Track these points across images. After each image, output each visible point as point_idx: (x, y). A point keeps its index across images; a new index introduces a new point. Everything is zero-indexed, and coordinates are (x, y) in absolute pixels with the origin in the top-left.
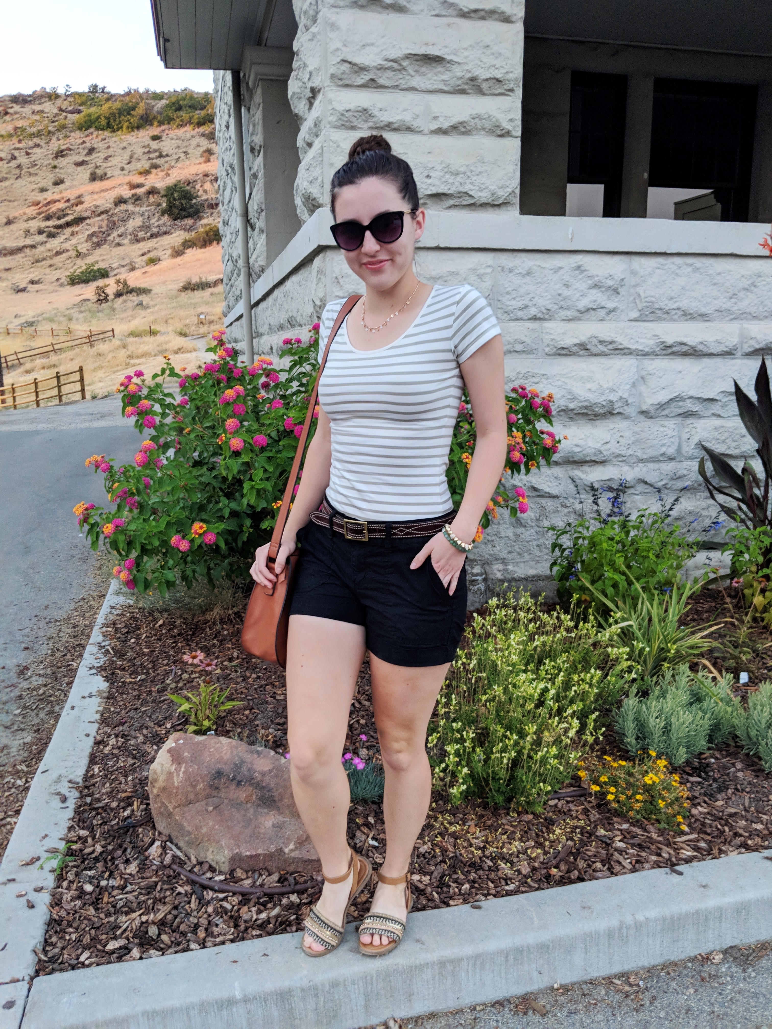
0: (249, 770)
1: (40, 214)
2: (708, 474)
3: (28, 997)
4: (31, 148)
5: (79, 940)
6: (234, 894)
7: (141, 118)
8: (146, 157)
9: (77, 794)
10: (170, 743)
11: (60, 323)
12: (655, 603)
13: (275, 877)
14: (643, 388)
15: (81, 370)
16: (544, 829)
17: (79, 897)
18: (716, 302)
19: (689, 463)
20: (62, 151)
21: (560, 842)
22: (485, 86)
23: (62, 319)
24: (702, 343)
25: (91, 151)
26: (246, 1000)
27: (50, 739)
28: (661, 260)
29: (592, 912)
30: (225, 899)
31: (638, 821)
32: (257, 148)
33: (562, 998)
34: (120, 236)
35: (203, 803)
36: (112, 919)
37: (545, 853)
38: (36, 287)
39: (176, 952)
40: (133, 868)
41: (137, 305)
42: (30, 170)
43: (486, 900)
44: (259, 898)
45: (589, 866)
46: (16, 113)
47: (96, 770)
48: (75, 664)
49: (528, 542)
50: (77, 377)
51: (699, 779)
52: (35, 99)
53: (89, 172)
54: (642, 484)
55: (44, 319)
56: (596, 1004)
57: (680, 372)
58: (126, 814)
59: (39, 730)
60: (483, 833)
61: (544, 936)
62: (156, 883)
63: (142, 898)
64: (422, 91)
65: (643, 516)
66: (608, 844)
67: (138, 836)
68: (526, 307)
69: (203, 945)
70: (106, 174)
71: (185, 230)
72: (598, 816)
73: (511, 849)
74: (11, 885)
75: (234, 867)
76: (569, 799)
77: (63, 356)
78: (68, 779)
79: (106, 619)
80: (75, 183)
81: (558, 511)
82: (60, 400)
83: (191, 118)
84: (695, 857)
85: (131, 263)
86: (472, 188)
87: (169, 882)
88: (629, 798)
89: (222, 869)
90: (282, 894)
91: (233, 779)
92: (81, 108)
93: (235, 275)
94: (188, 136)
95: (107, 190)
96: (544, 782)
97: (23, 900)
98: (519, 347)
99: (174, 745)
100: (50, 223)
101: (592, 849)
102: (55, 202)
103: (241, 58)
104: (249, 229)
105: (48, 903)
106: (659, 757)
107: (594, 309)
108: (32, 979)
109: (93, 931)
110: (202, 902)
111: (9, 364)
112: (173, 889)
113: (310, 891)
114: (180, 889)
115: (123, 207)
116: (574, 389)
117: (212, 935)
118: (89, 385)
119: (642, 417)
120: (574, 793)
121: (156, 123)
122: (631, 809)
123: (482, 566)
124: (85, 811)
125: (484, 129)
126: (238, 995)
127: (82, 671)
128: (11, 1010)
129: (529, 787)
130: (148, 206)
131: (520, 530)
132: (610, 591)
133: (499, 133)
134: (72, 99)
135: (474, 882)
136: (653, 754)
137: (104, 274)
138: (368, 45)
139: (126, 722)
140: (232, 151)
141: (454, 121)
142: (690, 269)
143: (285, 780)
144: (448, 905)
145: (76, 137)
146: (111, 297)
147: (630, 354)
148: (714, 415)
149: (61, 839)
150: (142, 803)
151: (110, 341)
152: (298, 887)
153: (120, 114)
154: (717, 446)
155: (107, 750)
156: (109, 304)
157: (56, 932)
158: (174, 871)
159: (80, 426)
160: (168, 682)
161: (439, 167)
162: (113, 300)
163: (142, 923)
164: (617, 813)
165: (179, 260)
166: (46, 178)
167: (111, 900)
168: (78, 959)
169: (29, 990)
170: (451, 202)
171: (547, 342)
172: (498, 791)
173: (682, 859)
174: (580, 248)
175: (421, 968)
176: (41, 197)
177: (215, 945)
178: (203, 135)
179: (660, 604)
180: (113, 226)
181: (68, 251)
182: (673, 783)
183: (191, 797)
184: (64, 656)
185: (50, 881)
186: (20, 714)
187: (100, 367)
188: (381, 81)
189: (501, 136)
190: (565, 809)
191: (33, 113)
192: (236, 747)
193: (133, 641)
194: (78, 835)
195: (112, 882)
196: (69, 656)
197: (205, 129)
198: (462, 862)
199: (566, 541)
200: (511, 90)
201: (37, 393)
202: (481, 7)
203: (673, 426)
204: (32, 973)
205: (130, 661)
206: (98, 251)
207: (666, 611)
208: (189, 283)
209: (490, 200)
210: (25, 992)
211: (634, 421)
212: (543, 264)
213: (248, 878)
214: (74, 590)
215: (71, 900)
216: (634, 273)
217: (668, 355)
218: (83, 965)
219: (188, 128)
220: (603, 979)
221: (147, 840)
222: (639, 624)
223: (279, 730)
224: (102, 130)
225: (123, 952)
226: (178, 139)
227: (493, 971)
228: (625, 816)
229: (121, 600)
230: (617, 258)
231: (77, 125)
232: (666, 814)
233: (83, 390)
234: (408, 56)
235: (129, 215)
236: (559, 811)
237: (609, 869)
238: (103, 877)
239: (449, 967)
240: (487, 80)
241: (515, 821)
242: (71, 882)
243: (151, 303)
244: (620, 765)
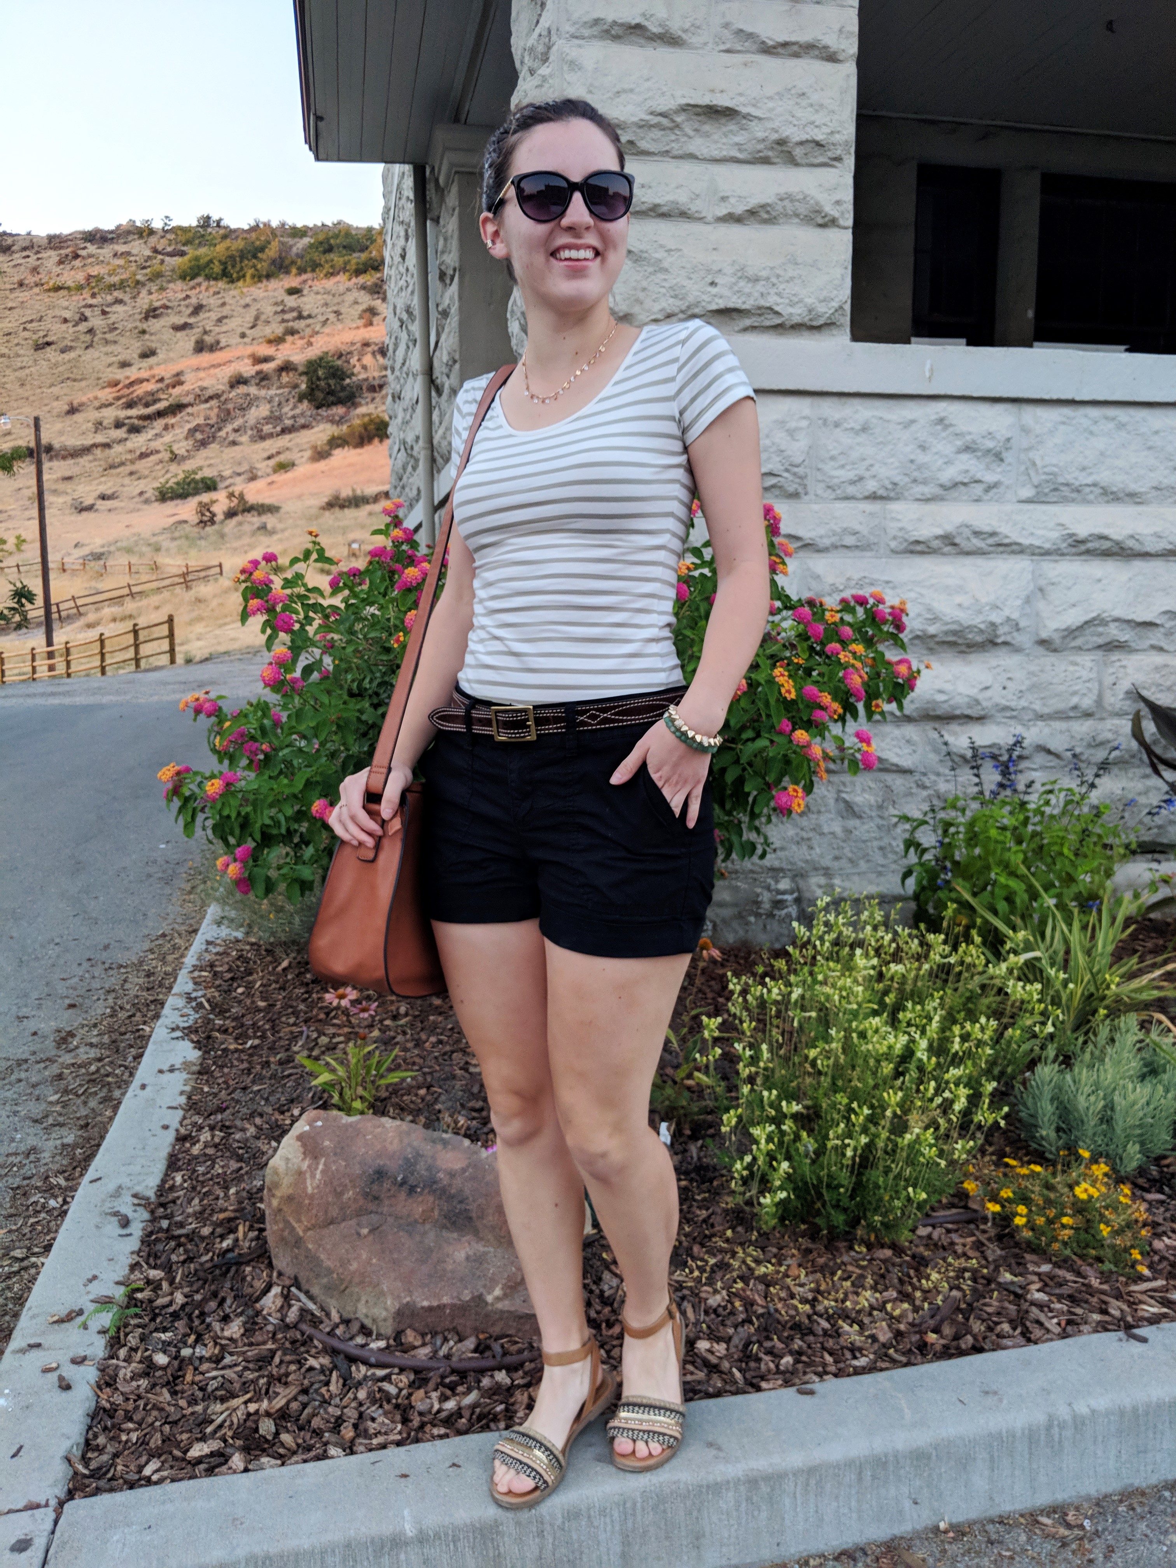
0: (429, 1169)
1: (118, 398)
2: (1148, 738)
3: (53, 1532)
4: (110, 305)
5: (143, 1442)
6: (402, 1370)
7: (273, 262)
8: (279, 318)
9: (146, 1216)
10: (302, 1126)
11: (142, 555)
12: (1076, 925)
13: (470, 1343)
14: (1041, 605)
15: (170, 620)
16: (912, 1272)
17: (146, 1374)
18: (1152, 475)
19: (1116, 721)
20: (155, 309)
21: (939, 1292)
22: (798, 152)
23: (145, 549)
24: (1132, 537)
25: (198, 309)
26: (422, 1539)
27: (102, 1138)
28: (1067, 411)
29: (1001, 1400)
30: (387, 1378)
31: (1065, 1261)
32: (450, 272)
33: (954, 1547)
34: (236, 431)
35: (353, 1222)
36: (199, 1408)
37: (916, 1309)
38: (109, 504)
39: (305, 1461)
40: (235, 1329)
41: (259, 529)
42: (108, 336)
43: (822, 1380)
44: (443, 1377)
45: (990, 1329)
46: (90, 256)
47: (179, 1179)
48: (147, 1029)
49: (864, 842)
50: (164, 630)
51: (1161, 1197)
52: (119, 236)
53: (193, 339)
54: (1043, 754)
55: (119, 549)
56: (1011, 1558)
57: (1099, 581)
58: (225, 1244)
59: (87, 1124)
60: (811, 1278)
61: (922, 1438)
62: (273, 1353)
63: (250, 1376)
64: (704, 159)
65: (1051, 792)
66: (1017, 1295)
67: (244, 1279)
68: (861, 479)
69: (350, 1450)
70: (218, 342)
71: (332, 422)
72: (999, 1252)
73: (858, 1303)
74: (34, 1354)
75: (402, 1327)
76: (950, 1226)
77: (144, 602)
78: (134, 1191)
79: (199, 959)
80: (171, 355)
81: (911, 794)
82: (138, 665)
83: (346, 263)
84: (1165, 1316)
85: (252, 469)
86: (779, 300)
87: (295, 1351)
88: (1050, 1222)
89: (382, 1331)
90: (482, 1371)
91: (404, 1183)
92: (185, 248)
93: (410, 469)
94: (342, 288)
95: (220, 365)
96: (915, 1186)
97: (53, 1377)
98: (850, 540)
99: (307, 1128)
100: (134, 412)
101: (993, 1302)
102: (141, 381)
103: (428, 147)
104: (434, 394)
105: (93, 1382)
106: (1094, 1160)
107: (965, 484)
108: (61, 1504)
109: (167, 1428)
110: (348, 1383)
111: (63, 614)
112: (300, 1363)
113: (528, 1366)
114: (312, 1362)
115: (242, 389)
116: (935, 605)
117: (366, 1435)
118: (182, 644)
119: (1041, 650)
120: (957, 1218)
121: (294, 271)
122: (1055, 1239)
123: (794, 878)
124: (157, 1240)
125: (797, 215)
126: (410, 1530)
127: (160, 1032)
128: (24, 1555)
129: (887, 1198)
130: (279, 388)
131: (852, 823)
132: (1002, 906)
133: (820, 221)
134: (172, 237)
135: (800, 1353)
136: (1086, 1154)
137: (210, 486)
138: (625, 91)
139: (227, 1108)
140: (410, 289)
141: (753, 202)
142: (1111, 425)
143: (487, 1184)
144: (759, 1389)
145: (177, 290)
146: (220, 517)
147: (1022, 552)
148: (1153, 647)
149: (118, 1283)
150: (251, 1228)
151: (216, 580)
152: (508, 1359)
153: (242, 257)
154: (1159, 696)
155: (196, 1150)
156: (216, 527)
157: (105, 1429)
158: (303, 1334)
159: (166, 698)
160: (296, 1049)
161: (729, 270)
162: (222, 522)
163: (249, 1415)
164: (1032, 1248)
165: (322, 465)
166: (131, 348)
167: (198, 1378)
168: (140, 1471)
169: (56, 1522)
170: (748, 322)
171: (894, 532)
172: (837, 1206)
173: (1143, 1319)
174: (942, 392)
175: (716, 1489)
176: (120, 375)
177: (370, 1450)
178: (363, 288)
179: (1084, 928)
180: (226, 416)
181: (158, 452)
182: (1122, 1199)
183: (334, 1212)
184: (130, 1017)
185: (98, 1347)
186: (58, 1102)
187: (200, 619)
188: (643, 145)
189: (821, 226)
190: (945, 1242)
191: (115, 255)
192: (408, 1134)
193: (240, 990)
194: (146, 1278)
195: (199, 1351)
196: (138, 1017)
197: (369, 279)
198: (779, 1322)
199: (928, 838)
200: (838, 159)
201: (103, 655)
202: (793, 38)
203: (1089, 664)
204: (62, 1495)
205: (235, 1019)
206: (204, 453)
207: (1093, 937)
208: (337, 498)
209: (806, 320)
210: (49, 1526)
211: (1028, 655)
212: (887, 416)
213: (424, 1345)
214: (150, 924)
215: (132, 1379)
216: (1025, 430)
217: (1080, 554)
218: (149, 1482)
219: (342, 278)
220: (1022, 1516)
221: (259, 1285)
222: (1051, 958)
223: (474, 1119)
224: (216, 279)
225: (214, 1461)
226: (328, 293)
227: (837, 1497)
228: (1045, 1252)
229: (224, 932)
230: (1000, 408)
231: (178, 272)
232: (1113, 1247)
233: (172, 651)
234: (685, 108)
235: (250, 402)
236: (936, 1245)
237: (1023, 1334)
238: (185, 1343)
239: (764, 1489)
240: (801, 143)
241: (864, 1259)
242: (135, 1350)
243: (280, 526)
244: (1033, 1171)
